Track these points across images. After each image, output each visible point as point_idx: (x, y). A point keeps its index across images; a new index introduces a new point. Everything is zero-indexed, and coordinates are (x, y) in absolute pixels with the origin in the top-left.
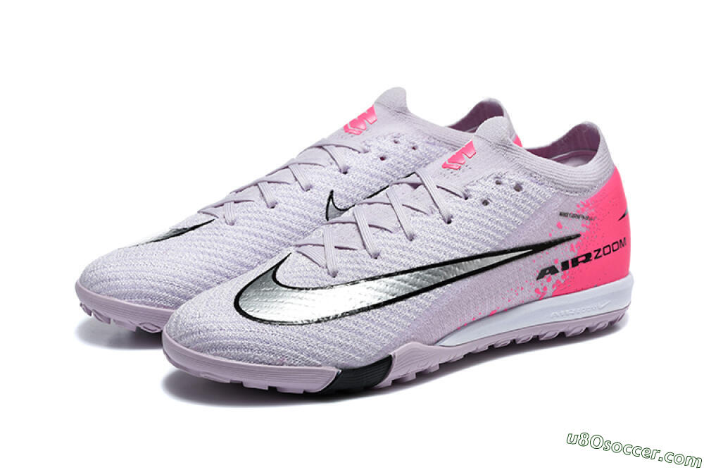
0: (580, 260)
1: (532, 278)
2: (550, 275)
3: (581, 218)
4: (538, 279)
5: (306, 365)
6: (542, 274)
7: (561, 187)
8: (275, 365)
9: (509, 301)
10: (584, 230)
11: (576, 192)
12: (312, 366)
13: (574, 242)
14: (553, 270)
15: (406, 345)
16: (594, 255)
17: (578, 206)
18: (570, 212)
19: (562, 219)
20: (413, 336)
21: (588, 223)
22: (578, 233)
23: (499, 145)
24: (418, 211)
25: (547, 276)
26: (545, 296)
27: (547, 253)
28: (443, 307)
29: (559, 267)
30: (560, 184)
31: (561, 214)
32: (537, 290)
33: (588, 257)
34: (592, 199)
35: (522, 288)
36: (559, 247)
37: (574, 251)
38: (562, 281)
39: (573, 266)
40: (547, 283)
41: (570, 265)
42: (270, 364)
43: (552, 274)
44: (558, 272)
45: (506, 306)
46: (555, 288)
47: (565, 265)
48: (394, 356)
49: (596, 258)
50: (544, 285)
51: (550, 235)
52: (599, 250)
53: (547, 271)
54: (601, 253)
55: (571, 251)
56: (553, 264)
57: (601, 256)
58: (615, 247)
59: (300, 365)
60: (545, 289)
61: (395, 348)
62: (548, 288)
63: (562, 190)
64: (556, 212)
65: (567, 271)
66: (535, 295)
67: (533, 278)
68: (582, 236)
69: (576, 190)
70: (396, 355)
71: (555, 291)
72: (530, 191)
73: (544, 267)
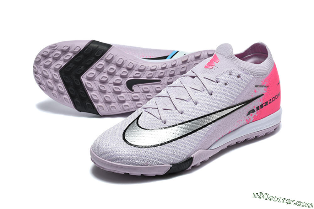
0: (263, 105)
3: (263, 87)
4: (247, 115)
5: (157, 164)
6: (249, 113)
8: (144, 165)
9: (236, 126)
10: (265, 92)
12: (160, 165)
13: (261, 98)
14: (253, 111)
15: (197, 152)
16: (269, 102)
17: (262, 82)
18: (259, 85)
19: (256, 89)
20: (200, 148)
21: (266, 88)
22: (262, 93)
23: (229, 57)
24: (197, 90)
25: (251, 114)
26: (250, 122)
27: (251, 104)
28: (211, 133)
29: (255, 109)
30: (255, 73)
31: (256, 86)
32: (247, 120)
33: (266, 103)
34: (267, 78)
35: (241, 120)
36: (255, 101)
37: (261, 102)
38: (257, 115)
40: (251, 117)
41: (260, 108)
42: (142, 165)
43: (253, 113)
44: (255, 111)
45: (235, 128)
46: (254, 118)
47: (258, 108)
51: (252, 96)
52: (271, 100)
56: (253, 108)
57: (271, 102)
58: (276, 97)
59: (155, 165)
60: (250, 119)
61: (193, 154)
63: (256, 76)
64: (254, 85)
65: (259, 111)
66: (245, 122)
67: (245, 115)
68: (264, 95)
69: (261, 75)
70: (194, 157)
71: (253, 120)
72: (244, 78)
73: (250, 110)
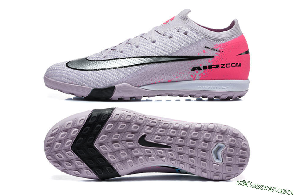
0: (213, 66)
1: (188, 70)
2: (197, 70)
3: (215, 51)
4: (192, 70)
5: (81, 85)
6: (194, 69)
7: (207, 37)
8: (70, 83)
9: (177, 77)
10: (216, 55)
11: (215, 40)
12: (83, 86)
13: (211, 59)
14: (199, 68)
15: (122, 84)
16: (220, 66)
17: (215, 45)
18: (210, 47)
19: (206, 49)
20: (127, 81)
21: (219, 53)
22: (213, 56)
23: (182, 17)
24: (145, 38)
26: (196, 79)
27: (196, 61)
28: (142, 73)
29: (202, 68)
30: (206, 36)
31: (205, 47)
32: (191, 76)
33: (217, 66)
34: (222, 44)
35: (183, 73)
36: (203, 60)
37: (210, 63)
38: (204, 74)
39: (209, 68)
40: (196, 74)
41: (208, 68)
43: (198, 70)
44: (201, 69)
45: (176, 79)
46: (200, 76)
47: (205, 67)
48: (116, 87)
49: (222, 67)
50: (195, 74)
51: (199, 54)
52: (224, 65)
53: (196, 68)
54: (225, 66)
55: (209, 62)
56: (199, 66)
57: (224, 67)
58: (233, 65)
59: (79, 85)
60: (195, 76)
61: (117, 84)
62: (197, 76)
63: (207, 38)
64: (203, 46)
65: (206, 70)
66: (191, 78)
68: (215, 58)
69: (215, 39)
70: (117, 87)
71: (200, 78)
72: (191, 35)
73: (196, 66)
